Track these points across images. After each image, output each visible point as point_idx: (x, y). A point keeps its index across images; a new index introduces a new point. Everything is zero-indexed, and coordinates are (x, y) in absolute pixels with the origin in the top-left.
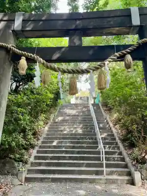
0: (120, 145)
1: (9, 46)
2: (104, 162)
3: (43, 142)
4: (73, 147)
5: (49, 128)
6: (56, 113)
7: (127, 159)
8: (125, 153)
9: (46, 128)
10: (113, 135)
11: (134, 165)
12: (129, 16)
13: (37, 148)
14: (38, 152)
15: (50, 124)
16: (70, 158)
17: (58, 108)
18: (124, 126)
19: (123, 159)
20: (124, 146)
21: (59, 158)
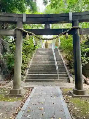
0: (66, 68)
1: (22, 29)
2: (58, 77)
3: (30, 67)
4: (45, 69)
5: (32, 61)
6: (35, 53)
7: (68, 73)
8: (67, 71)
9: (31, 61)
10: (63, 64)
11: (71, 75)
12: (68, 16)
13: (28, 70)
14: (29, 71)
15: (32, 58)
16: (44, 73)
17: (36, 50)
18: (68, 59)
19: (67, 74)
20: (68, 68)
21: (39, 73)
